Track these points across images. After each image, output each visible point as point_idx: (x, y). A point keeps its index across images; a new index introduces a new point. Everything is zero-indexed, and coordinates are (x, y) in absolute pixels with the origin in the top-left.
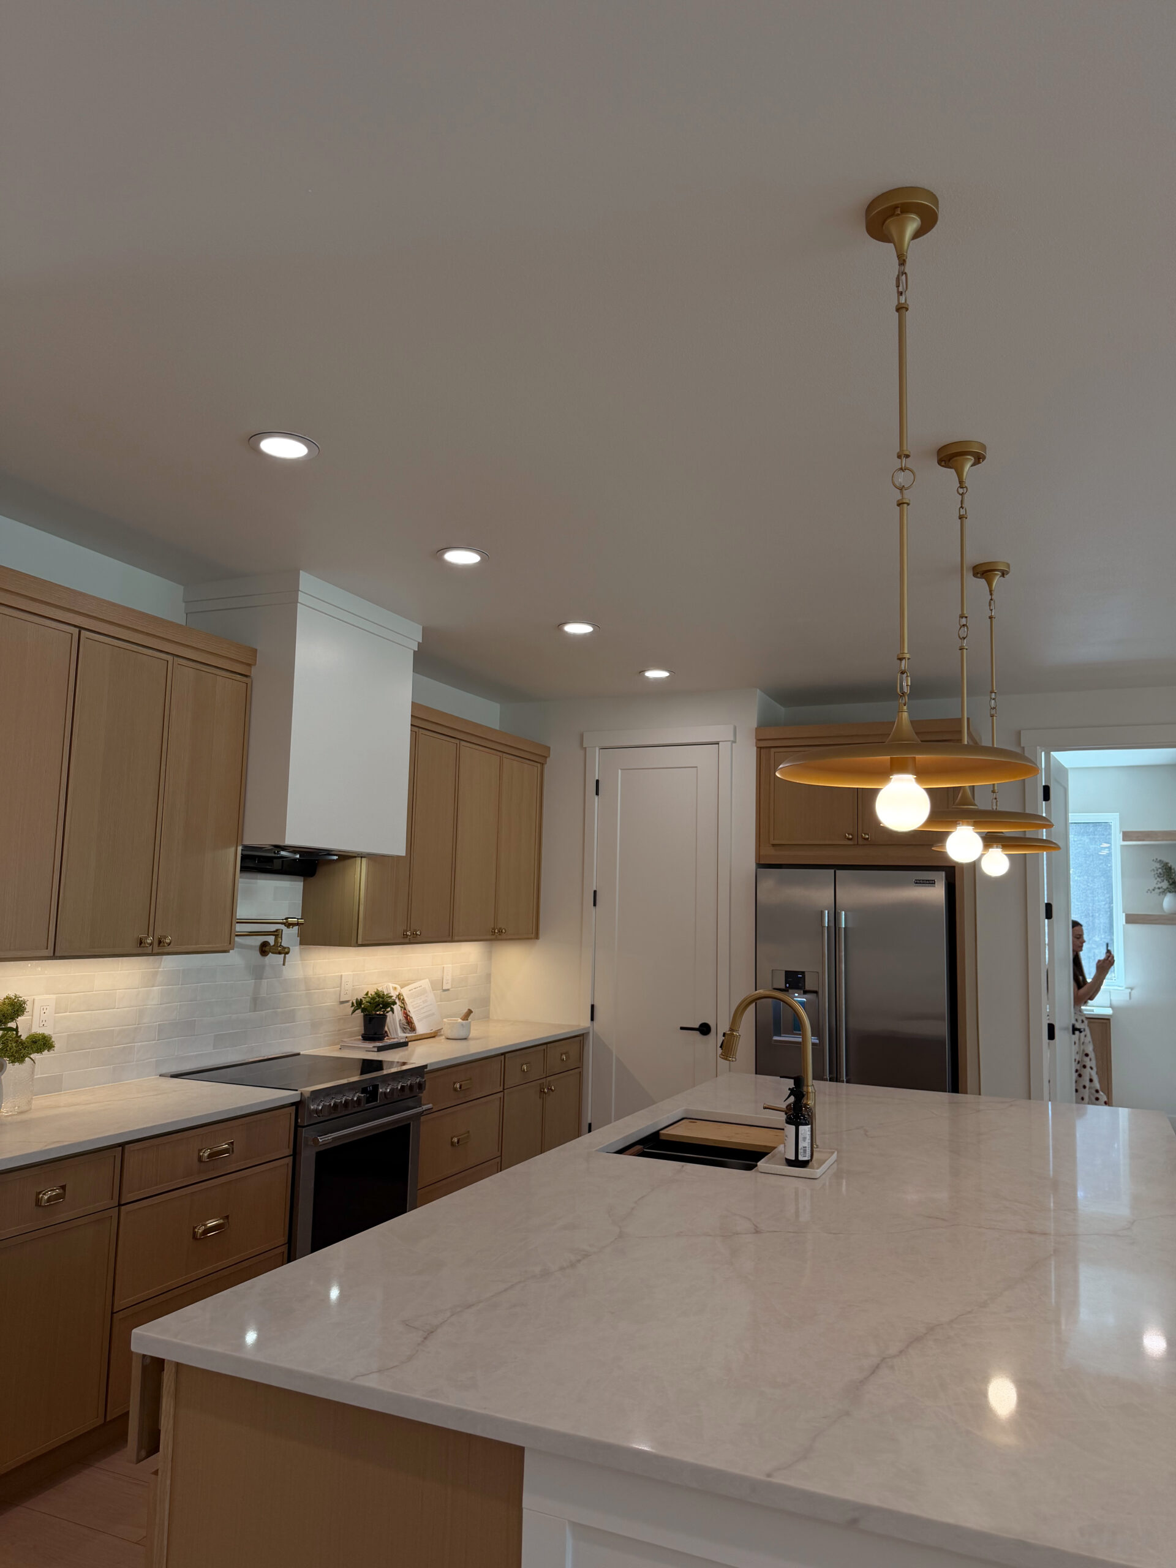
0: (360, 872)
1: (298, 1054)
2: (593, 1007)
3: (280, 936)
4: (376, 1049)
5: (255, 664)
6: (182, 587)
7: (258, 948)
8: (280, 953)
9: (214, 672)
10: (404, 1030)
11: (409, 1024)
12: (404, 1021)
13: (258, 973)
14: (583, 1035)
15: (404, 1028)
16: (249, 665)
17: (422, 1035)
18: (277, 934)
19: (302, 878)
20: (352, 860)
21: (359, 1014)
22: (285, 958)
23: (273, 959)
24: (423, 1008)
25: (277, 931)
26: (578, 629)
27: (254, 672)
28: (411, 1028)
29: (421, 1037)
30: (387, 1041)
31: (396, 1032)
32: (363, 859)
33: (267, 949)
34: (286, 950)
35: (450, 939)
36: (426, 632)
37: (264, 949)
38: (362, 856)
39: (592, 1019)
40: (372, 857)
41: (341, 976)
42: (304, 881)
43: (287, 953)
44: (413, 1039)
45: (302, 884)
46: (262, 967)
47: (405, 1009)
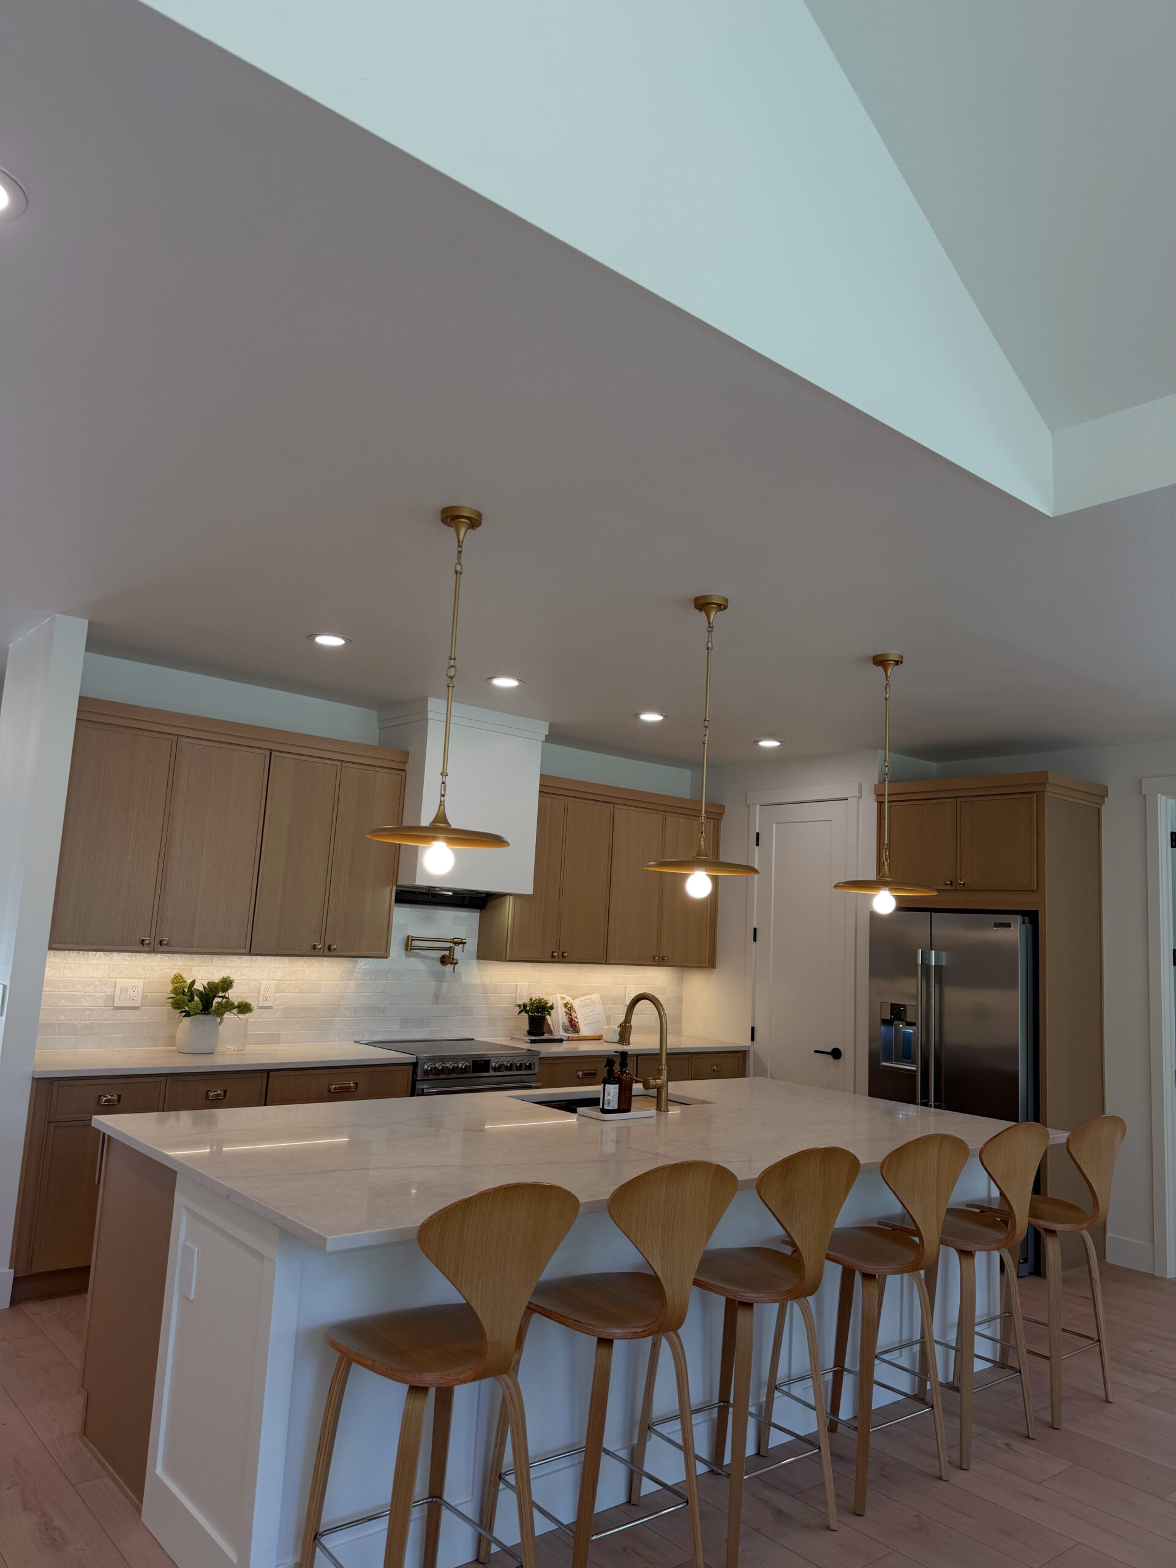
0: (509, 906)
1: (473, 1039)
2: (753, 1029)
3: (452, 951)
4: (529, 1041)
5: (408, 762)
6: (376, 712)
7: (439, 960)
8: (452, 964)
9: (375, 770)
10: (566, 1031)
11: (573, 1026)
12: (567, 1024)
13: (439, 978)
14: (745, 1051)
15: (567, 1029)
16: (405, 763)
17: (585, 1036)
18: (449, 949)
19: (479, 910)
20: (503, 898)
21: (525, 1016)
22: (454, 967)
23: (449, 967)
24: (590, 1016)
25: (450, 947)
26: (651, 717)
27: (408, 767)
28: (575, 1030)
29: (583, 1038)
30: (546, 1036)
31: (559, 1032)
32: (511, 897)
33: (445, 960)
34: (455, 961)
35: (604, 961)
36: (551, 726)
37: (444, 961)
38: (510, 895)
39: (753, 1039)
40: (516, 896)
41: (517, 985)
42: (480, 912)
43: (456, 964)
44: (575, 1038)
45: (478, 914)
46: (443, 973)
47: (570, 1015)
